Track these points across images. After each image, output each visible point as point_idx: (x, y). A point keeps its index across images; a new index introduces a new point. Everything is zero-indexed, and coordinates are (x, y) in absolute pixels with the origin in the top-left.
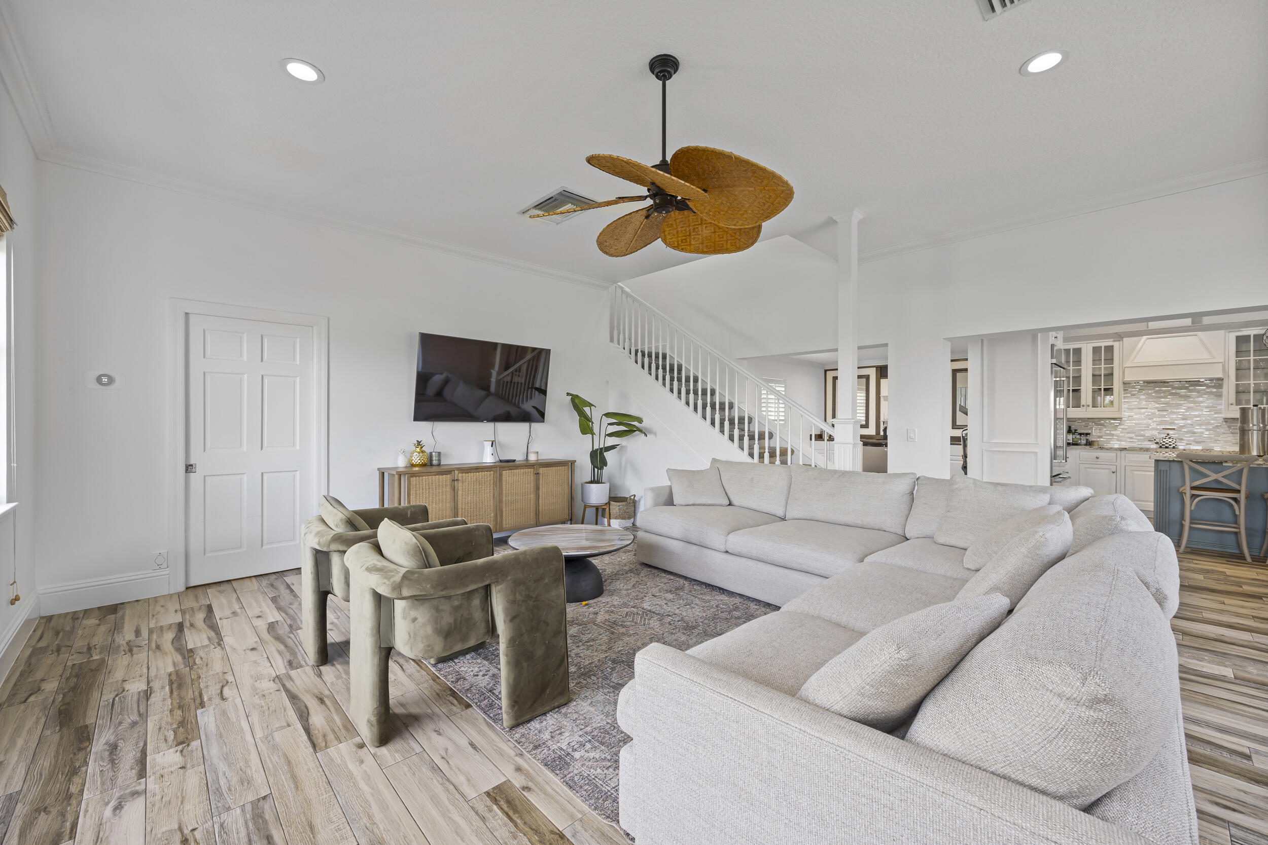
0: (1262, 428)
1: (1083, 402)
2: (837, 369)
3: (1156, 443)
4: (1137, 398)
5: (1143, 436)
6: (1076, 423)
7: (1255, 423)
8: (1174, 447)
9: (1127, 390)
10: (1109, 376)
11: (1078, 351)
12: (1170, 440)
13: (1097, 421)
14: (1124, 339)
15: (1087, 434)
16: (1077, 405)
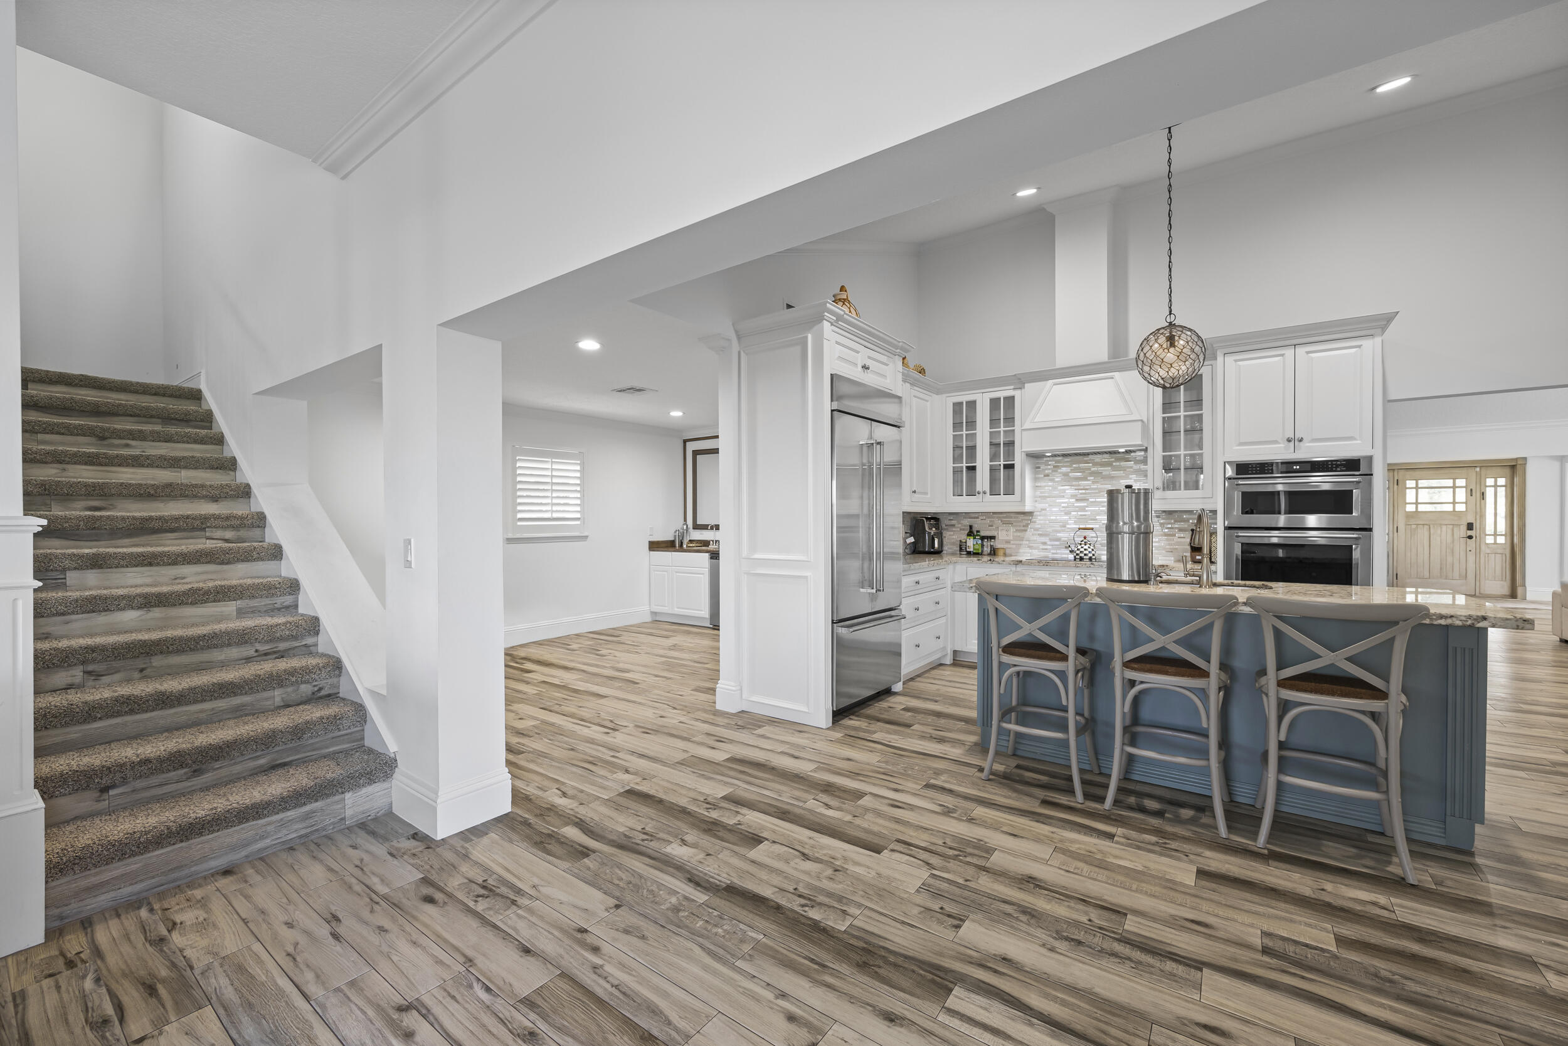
0: (1135, 530)
1: (979, 488)
2: (717, 437)
3: (1071, 551)
4: (1052, 480)
5: (1058, 540)
6: (979, 521)
7: (1126, 520)
8: (1090, 559)
9: (1039, 468)
10: (1010, 444)
11: (972, 405)
12: (1086, 547)
13: (1006, 518)
14: (1026, 385)
15: (993, 538)
16: (972, 493)
